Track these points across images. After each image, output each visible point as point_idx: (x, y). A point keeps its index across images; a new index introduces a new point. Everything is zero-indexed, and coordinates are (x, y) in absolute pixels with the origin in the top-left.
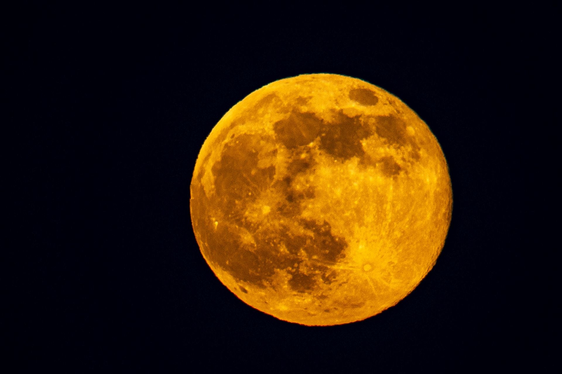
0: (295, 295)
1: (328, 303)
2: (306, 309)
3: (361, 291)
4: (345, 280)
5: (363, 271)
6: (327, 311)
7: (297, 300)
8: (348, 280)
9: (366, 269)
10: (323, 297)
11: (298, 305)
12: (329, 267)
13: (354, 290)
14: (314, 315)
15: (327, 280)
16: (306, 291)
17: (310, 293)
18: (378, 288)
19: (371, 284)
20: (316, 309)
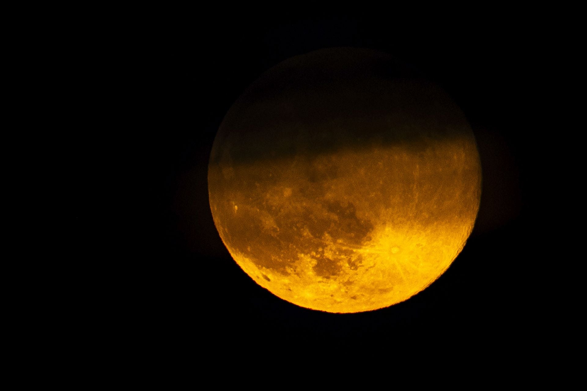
0: (320, 282)
1: (355, 290)
2: (332, 296)
3: (389, 275)
4: (372, 265)
5: (391, 253)
6: (354, 298)
7: (322, 287)
8: (375, 265)
9: (393, 252)
10: (349, 283)
11: (324, 293)
12: (354, 250)
13: (381, 275)
14: (340, 302)
15: (353, 265)
16: (332, 277)
17: (335, 279)
18: (406, 272)
19: (399, 268)
20: (343, 296)
